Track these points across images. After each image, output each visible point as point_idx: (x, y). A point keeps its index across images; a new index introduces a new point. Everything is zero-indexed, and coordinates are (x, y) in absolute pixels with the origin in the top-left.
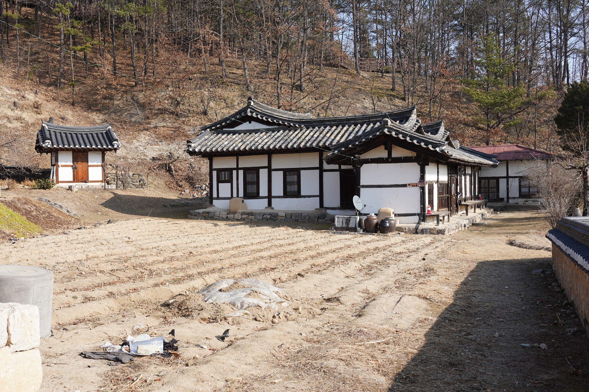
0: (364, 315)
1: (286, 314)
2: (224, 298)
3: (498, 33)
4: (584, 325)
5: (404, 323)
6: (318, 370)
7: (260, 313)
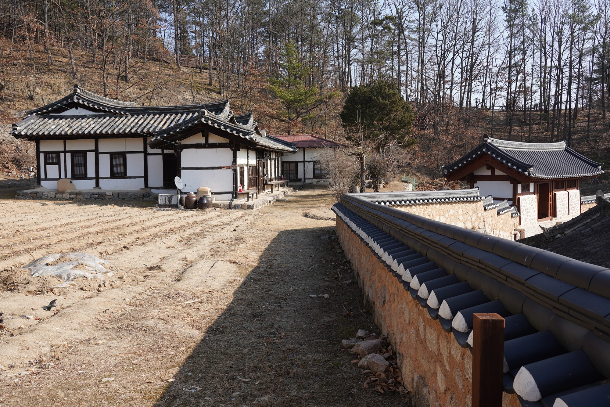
0: (182, 279)
1: (111, 283)
2: (51, 271)
3: (297, 41)
4: (356, 278)
5: (216, 285)
6: (139, 330)
7: (86, 283)
